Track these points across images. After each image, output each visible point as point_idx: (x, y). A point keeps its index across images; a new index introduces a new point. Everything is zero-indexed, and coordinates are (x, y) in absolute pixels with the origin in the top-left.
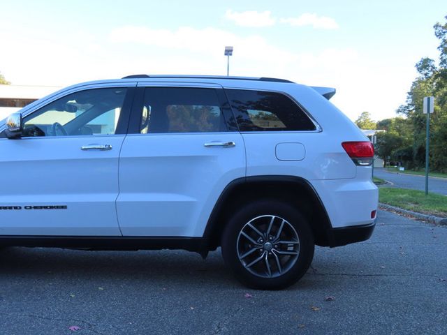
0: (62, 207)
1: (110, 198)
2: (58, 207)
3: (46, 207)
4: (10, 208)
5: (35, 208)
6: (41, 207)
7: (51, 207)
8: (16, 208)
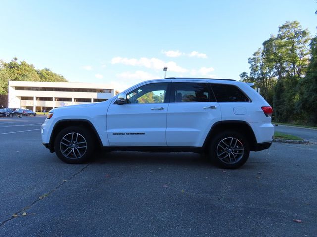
0: (143, 134)
1: (163, 130)
2: (141, 134)
3: (135, 134)
4: (120, 134)
5: (131, 134)
6: (133, 134)
7: (138, 134)
8: (122, 134)
